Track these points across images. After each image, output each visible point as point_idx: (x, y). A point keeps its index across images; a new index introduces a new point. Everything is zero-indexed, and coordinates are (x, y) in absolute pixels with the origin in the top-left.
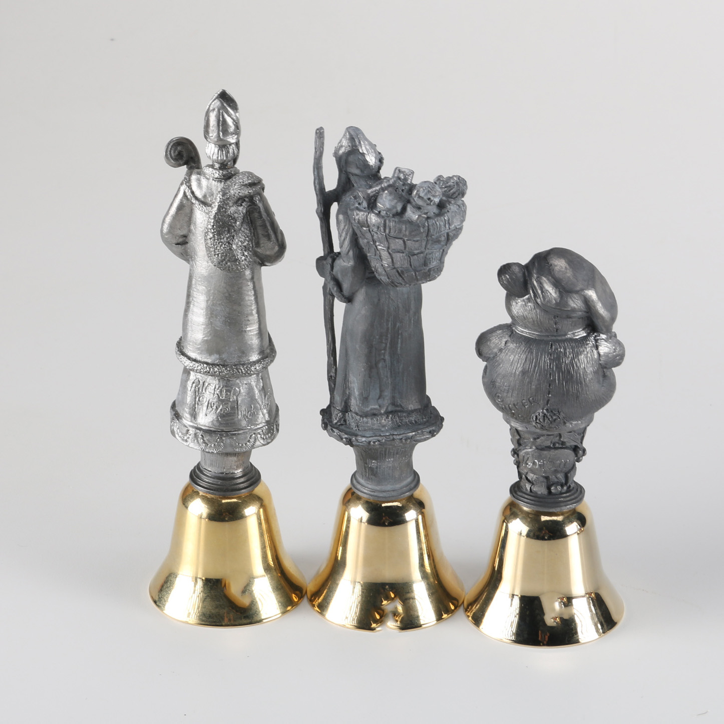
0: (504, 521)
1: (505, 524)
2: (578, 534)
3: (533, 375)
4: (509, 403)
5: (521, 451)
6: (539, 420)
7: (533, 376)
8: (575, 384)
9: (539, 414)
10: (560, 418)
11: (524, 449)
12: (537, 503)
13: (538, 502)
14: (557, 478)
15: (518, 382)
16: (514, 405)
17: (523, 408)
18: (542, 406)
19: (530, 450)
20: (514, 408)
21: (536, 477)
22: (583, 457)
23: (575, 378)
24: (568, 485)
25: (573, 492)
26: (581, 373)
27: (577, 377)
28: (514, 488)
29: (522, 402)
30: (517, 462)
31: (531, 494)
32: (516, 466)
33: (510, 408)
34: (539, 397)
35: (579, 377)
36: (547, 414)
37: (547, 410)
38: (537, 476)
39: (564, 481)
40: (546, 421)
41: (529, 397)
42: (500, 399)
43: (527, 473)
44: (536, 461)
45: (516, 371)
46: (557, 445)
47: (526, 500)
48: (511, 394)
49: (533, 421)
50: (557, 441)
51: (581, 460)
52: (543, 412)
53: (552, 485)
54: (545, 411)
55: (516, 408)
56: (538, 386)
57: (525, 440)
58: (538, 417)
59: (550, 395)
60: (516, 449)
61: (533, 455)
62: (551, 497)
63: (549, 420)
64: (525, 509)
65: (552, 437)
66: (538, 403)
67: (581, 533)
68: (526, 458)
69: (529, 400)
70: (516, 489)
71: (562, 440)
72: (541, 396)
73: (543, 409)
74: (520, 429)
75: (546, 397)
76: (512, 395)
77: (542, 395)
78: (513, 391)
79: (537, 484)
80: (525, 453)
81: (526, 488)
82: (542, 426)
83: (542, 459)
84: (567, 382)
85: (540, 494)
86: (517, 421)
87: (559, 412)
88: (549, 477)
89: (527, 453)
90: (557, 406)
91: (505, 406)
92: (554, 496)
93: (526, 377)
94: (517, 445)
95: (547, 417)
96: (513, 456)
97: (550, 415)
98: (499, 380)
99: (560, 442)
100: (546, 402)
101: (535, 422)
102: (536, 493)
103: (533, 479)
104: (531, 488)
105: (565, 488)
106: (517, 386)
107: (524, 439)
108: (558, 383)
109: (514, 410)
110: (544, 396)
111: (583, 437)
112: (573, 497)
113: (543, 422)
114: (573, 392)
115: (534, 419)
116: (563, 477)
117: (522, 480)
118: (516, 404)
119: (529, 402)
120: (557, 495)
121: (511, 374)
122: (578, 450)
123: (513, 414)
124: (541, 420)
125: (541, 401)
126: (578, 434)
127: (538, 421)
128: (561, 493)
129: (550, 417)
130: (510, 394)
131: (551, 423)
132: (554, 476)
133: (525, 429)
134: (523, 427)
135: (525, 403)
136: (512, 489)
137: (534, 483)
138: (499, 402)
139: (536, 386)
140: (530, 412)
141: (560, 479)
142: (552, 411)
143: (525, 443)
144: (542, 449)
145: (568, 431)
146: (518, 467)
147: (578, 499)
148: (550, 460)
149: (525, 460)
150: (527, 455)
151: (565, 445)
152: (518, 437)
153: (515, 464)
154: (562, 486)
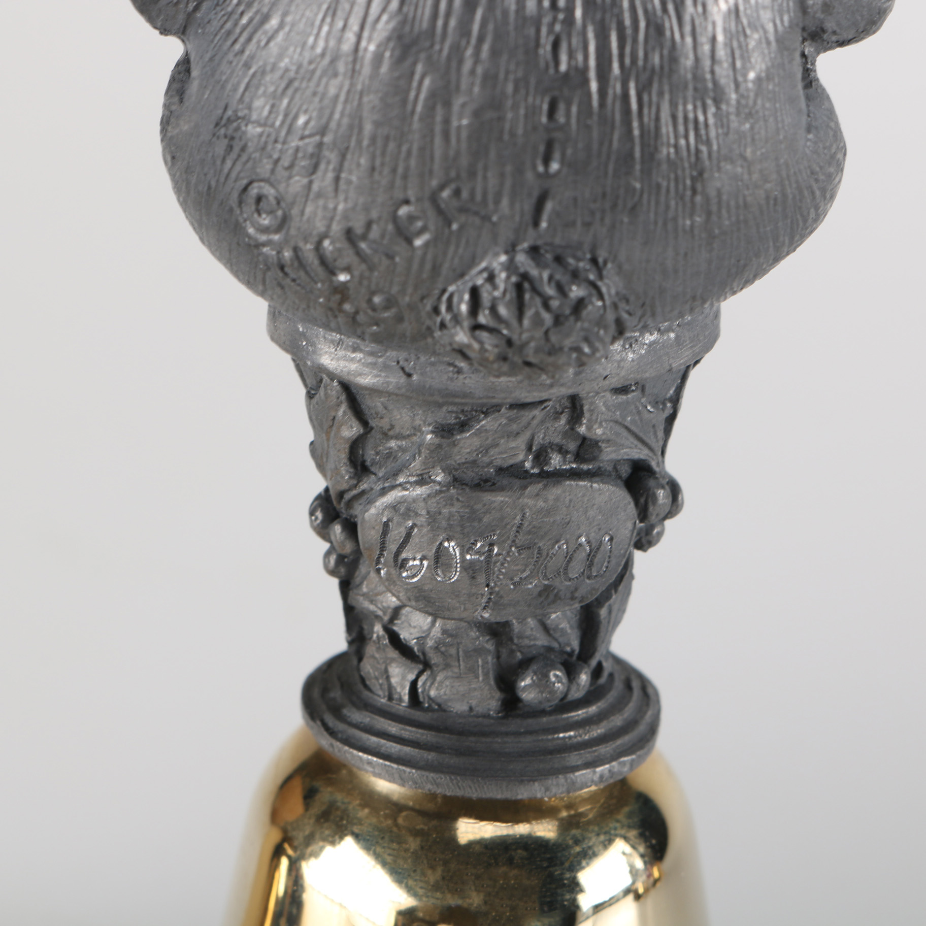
0: (278, 852)
1: (284, 862)
2: (638, 897)
3: (457, 51)
4: (320, 226)
5: (371, 502)
6: (493, 309)
7: (461, 62)
8: (690, 93)
9: (491, 278)
10: (601, 297)
11: (384, 492)
12: (453, 761)
13: (459, 752)
14: (546, 629)
15: (371, 100)
16: (349, 234)
17: (400, 248)
18: (506, 234)
19: (419, 491)
20: (349, 257)
21: (444, 632)
22: (667, 523)
23: (689, 62)
24: (594, 663)
25: (611, 697)
26: (720, 38)
27: (697, 60)
28: (325, 691)
29: (395, 218)
30: (341, 559)
31: (417, 715)
32: (334, 582)
33: (323, 261)
34: (492, 182)
35: (707, 63)
36: (534, 272)
37: (534, 251)
38: (450, 625)
39: (575, 644)
40: (529, 313)
41: (434, 183)
42: (271, 212)
43: (396, 612)
44: (451, 546)
45: (359, 37)
46: (556, 461)
47: (394, 748)
48: (330, 175)
49: (456, 319)
50: (557, 440)
51: (660, 534)
52: (510, 267)
53: (525, 664)
54: (521, 258)
55: (358, 253)
56: (489, 115)
57: (393, 444)
58: (486, 297)
59: (555, 166)
60: (341, 495)
61: (433, 518)
62: (514, 724)
63: (546, 306)
64: (384, 786)
65: (537, 412)
66: (486, 218)
67: (653, 893)
68: (396, 534)
69: (434, 198)
70: (336, 694)
71: (582, 430)
72: (502, 175)
73: (511, 250)
74: (367, 380)
75: (529, 176)
76: (337, 179)
77: (509, 168)
78: (343, 156)
79: (447, 666)
80: (394, 507)
81: (390, 687)
82: (509, 342)
83: (481, 535)
84: (650, 83)
85: (460, 715)
86: (351, 341)
87: (594, 261)
88: (506, 624)
89: (403, 509)
90: (587, 225)
91: (296, 250)
92: (531, 722)
93: (419, 68)
94: (346, 472)
95: (535, 291)
96: (323, 531)
97: (551, 278)
98: (260, 106)
99: (572, 446)
100: (528, 206)
101: (466, 324)
102: (441, 708)
103: (430, 643)
104: (414, 684)
105: (584, 678)
106: (368, 128)
107: (386, 436)
108: (602, 92)
109: (347, 269)
110: (519, 171)
111: (671, 420)
112: (617, 721)
113: (514, 323)
114: (676, 146)
115: (464, 308)
116: (575, 620)
117: (370, 650)
118: (359, 229)
119: (431, 213)
120: (543, 713)
121: (333, 61)
122: (651, 483)
123: (342, 291)
124: (503, 311)
125: (505, 202)
126: (655, 404)
127: (482, 319)
128: (565, 705)
129: (550, 291)
130: (324, 179)
131: (558, 320)
132: (531, 622)
133: (395, 380)
134: (386, 367)
135: (411, 218)
136: (316, 693)
137: (435, 659)
138: (265, 230)
139: (477, 114)
140: (436, 269)
141: (563, 631)
142: (559, 259)
143: (390, 455)
144: (484, 484)
145: (615, 382)
146: (346, 587)
147: (642, 728)
148: (522, 539)
149: (393, 547)
150: (406, 515)
151: (594, 459)
152: (351, 430)
153: (332, 573)
154: (571, 672)
